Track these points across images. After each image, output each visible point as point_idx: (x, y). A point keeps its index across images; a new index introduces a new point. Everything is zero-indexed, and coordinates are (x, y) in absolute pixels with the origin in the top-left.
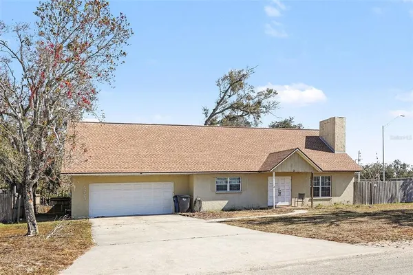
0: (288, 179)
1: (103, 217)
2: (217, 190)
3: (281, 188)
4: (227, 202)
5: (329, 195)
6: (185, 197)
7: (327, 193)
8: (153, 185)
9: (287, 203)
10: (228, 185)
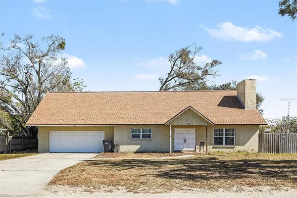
0: (193, 131)
1: (56, 152)
2: (133, 137)
3: (187, 137)
4: (140, 146)
5: (233, 144)
6: (107, 142)
7: (231, 142)
8: (90, 133)
9: (192, 149)
10: (141, 133)
